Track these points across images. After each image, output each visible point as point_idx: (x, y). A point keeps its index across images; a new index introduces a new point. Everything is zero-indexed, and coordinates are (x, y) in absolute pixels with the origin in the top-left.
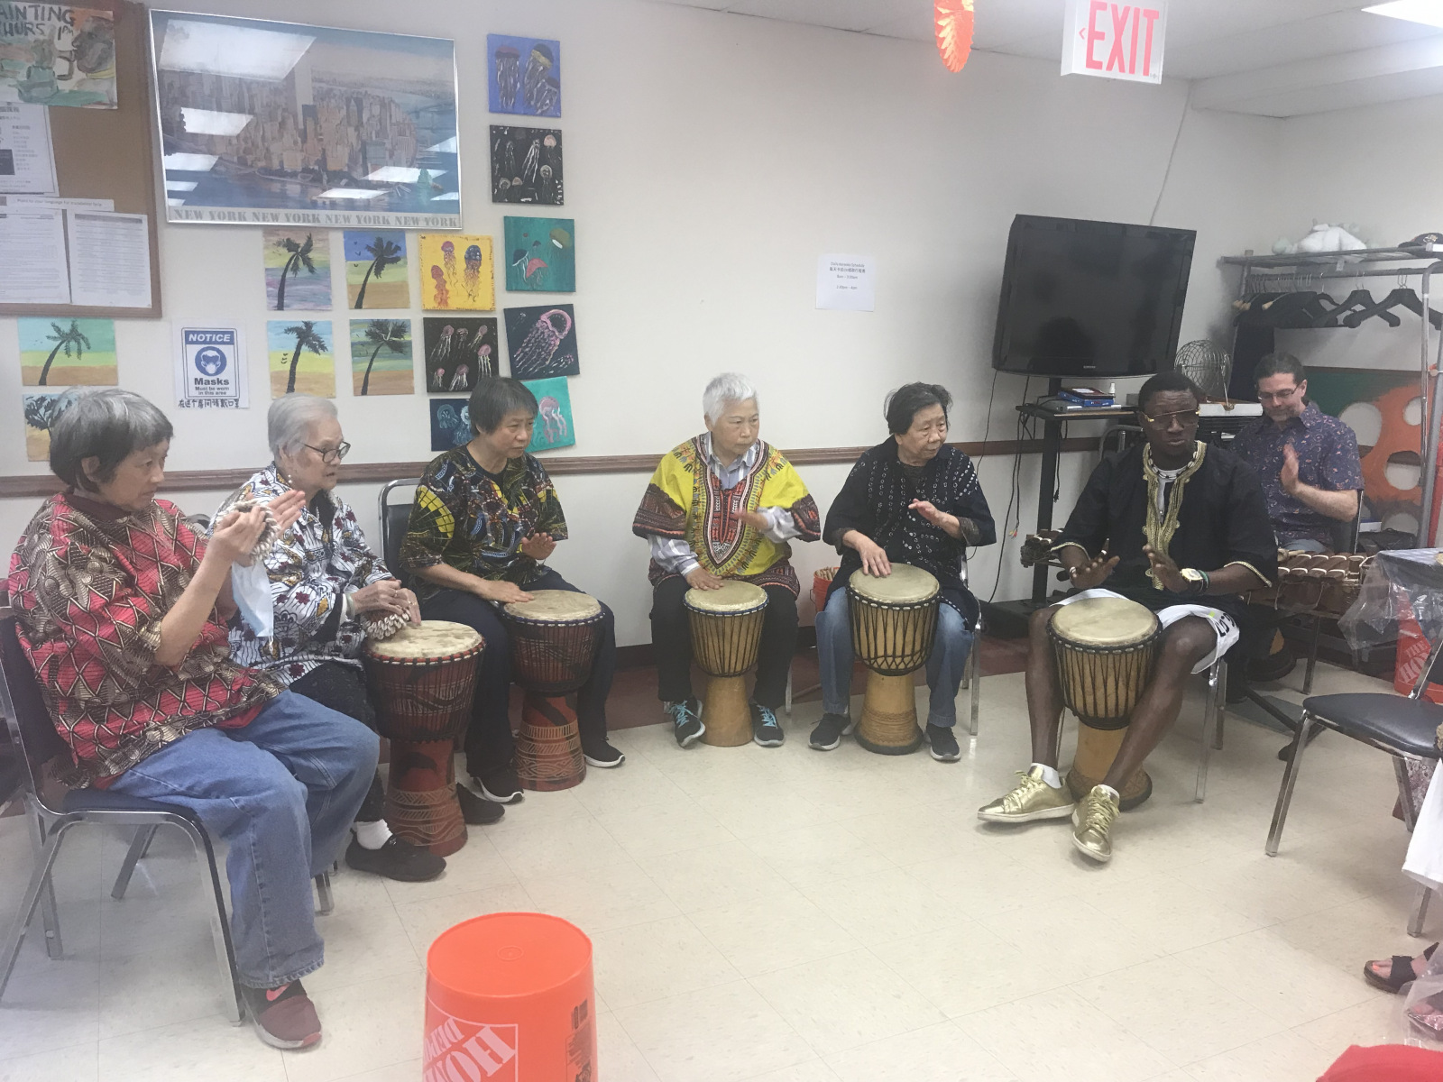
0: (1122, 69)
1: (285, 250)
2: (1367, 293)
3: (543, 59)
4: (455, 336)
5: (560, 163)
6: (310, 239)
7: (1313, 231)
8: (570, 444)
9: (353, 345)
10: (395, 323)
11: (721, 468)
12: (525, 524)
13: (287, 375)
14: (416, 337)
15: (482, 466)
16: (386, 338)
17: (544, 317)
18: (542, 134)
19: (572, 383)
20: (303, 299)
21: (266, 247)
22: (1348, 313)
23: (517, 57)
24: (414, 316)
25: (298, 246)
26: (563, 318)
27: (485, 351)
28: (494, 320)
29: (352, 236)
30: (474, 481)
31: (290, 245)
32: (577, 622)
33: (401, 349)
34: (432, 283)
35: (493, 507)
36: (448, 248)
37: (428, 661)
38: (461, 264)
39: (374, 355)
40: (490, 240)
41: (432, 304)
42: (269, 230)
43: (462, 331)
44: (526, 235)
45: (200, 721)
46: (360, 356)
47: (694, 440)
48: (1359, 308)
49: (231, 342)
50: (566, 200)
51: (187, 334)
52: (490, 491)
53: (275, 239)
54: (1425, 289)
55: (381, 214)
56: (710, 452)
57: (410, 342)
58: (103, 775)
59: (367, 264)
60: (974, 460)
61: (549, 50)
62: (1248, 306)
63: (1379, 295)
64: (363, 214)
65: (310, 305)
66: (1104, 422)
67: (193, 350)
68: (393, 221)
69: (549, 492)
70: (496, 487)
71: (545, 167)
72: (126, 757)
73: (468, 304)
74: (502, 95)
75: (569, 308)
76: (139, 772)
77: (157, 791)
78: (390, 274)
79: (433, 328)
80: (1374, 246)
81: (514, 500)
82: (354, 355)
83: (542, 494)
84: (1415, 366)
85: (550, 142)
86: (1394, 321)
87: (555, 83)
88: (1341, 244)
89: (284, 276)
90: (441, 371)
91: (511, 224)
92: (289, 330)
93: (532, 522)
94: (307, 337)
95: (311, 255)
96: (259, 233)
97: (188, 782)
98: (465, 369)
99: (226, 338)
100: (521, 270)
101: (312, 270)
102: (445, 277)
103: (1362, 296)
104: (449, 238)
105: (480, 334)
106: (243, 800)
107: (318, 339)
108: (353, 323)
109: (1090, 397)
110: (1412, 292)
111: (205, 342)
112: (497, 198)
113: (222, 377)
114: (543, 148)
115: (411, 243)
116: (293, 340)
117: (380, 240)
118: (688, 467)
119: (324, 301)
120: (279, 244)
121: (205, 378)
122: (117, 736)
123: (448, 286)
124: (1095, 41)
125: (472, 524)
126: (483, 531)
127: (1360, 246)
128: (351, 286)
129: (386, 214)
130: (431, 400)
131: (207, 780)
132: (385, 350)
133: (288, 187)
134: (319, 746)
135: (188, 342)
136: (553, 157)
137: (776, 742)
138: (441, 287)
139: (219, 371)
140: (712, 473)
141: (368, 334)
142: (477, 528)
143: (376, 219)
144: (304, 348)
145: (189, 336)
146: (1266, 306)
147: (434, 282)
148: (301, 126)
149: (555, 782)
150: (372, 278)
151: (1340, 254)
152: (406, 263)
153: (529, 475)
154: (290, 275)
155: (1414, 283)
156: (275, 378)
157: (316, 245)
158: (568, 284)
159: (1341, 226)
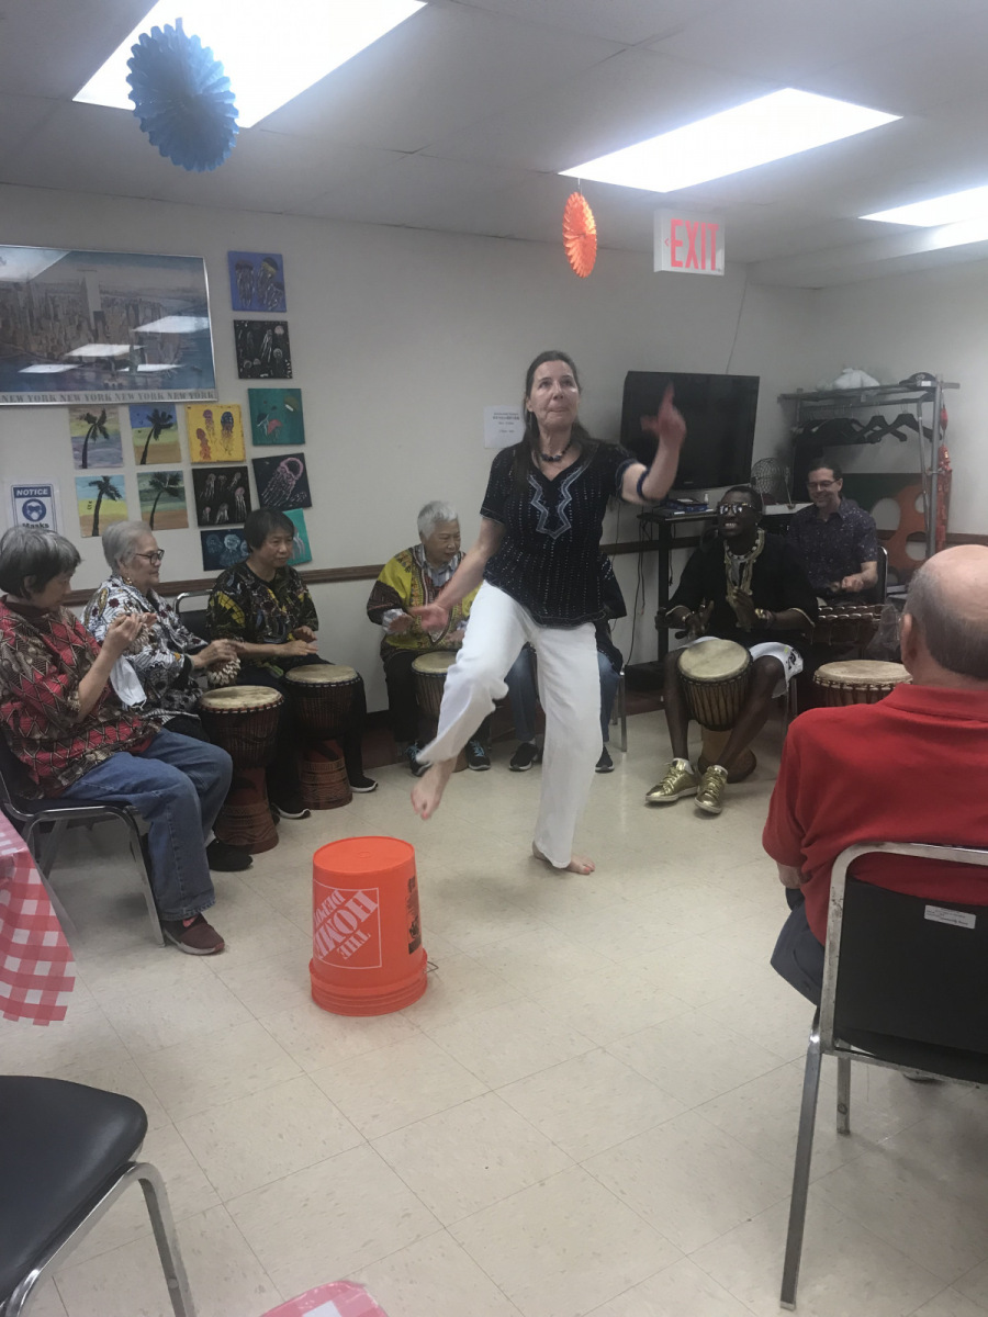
0: (697, 267)
1: (86, 423)
2: (882, 417)
3: (271, 269)
4: (217, 482)
5: (288, 346)
6: (104, 413)
7: (843, 374)
8: (308, 560)
9: (140, 492)
10: (171, 474)
11: (432, 571)
12: (291, 618)
13: (93, 518)
14: (187, 484)
15: (258, 575)
16: (163, 487)
17: (283, 464)
18: (273, 325)
19: (306, 513)
20: (101, 459)
21: (71, 421)
22: (871, 432)
23: (251, 268)
24: (184, 468)
25: (95, 419)
26: (297, 464)
27: (239, 492)
28: (246, 468)
29: (135, 409)
30: (254, 587)
31: (89, 418)
32: (343, 682)
33: (177, 494)
34: (197, 443)
35: (269, 606)
36: (208, 415)
37: (248, 709)
38: (218, 426)
39: (157, 500)
40: (239, 407)
41: (198, 458)
42: (72, 408)
43: (222, 477)
44: (265, 402)
45: (119, 747)
46: (146, 500)
47: (411, 549)
48: (877, 428)
49: (49, 495)
50: (294, 375)
51: (15, 489)
52: (266, 594)
53: (78, 414)
54: (920, 414)
55: (156, 392)
56: (424, 559)
57: (183, 488)
58: (56, 787)
59: (148, 429)
60: (611, 558)
61: (274, 261)
62: (801, 430)
63: (891, 418)
64: (143, 392)
65: (108, 464)
66: (702, 523)
67: (20, 502)
68: (165, 397)
69: (306, 595)
70: (270, 591)
71: (276, 350)
72: (73, 772)
73: (225, 457)
74: (241, 299)
75: (301, 457)
76: (84, 782)
77: (98, 793)
78: (165, 437)
79: (200, 476)
80: (886, 383)
81: (282, 600)
82: (141, 500)
83: (301, 596)
84: (917, 470)
85: (279, 331)
86: (903, 438)
87: (281, 286)
88: (862, 381)
89: (86, 440)
90: (208, 509)
91: (253, 395)
92: (92, 484)
93: (295, 615)
94: (106, 488)
95: (106, 425)
96: (66, 411)
97: (121, 785)
98: (226, 507)
99: (45, 492)
100: (264, 430)
101: (106, 436)
102: (207, 437)
103: (879, 420)
104: (209, 407)
105: (235, 479)
106: (161, 792)
107: (113, 489)
108: (140, 475)
109: (690, 505)
110: (912, 415)
111: (29, 496)
112: (242, 376)
113: (43, 522)
114: (274, 336)
115: (180, 412)
116: (95, 491)
117: (156, 411)
118: (407, 570)
119: (117, 460)
120: (81, 418)
121: (31, 523)
122: (65, 760)
123: (209, 444)
124: (677, 248)
125: (255, 618)
126: (263, 624)
127: (874, 383)
128: (136, 447)
129: (161, 391)
130: (202, 532)
131: (134, 781)
132: (164, 495)
133: (86, 374)
134: (194, 762)
135: (16, 496)
136: (283, 342)
137: (485, 766)
138: (204, 444)
139: (42, 516)
140: (426, 574)
141: (152, 483)
142: (259, 621)
143: (153, 396)
144: (104, 496)
145: (17, 492)
146: (814, 430)
147: (199, 441)
148: (93, 328)
149: (333, 802)
150: (152, 441)
151: (862, 389)
152: (177, 428)
153: (291, 582)
154: (90, 441)
155: (911, 409)
156: (83, 520)
157: (109, 417)
158: (299, 439)
159: (861, 369)
